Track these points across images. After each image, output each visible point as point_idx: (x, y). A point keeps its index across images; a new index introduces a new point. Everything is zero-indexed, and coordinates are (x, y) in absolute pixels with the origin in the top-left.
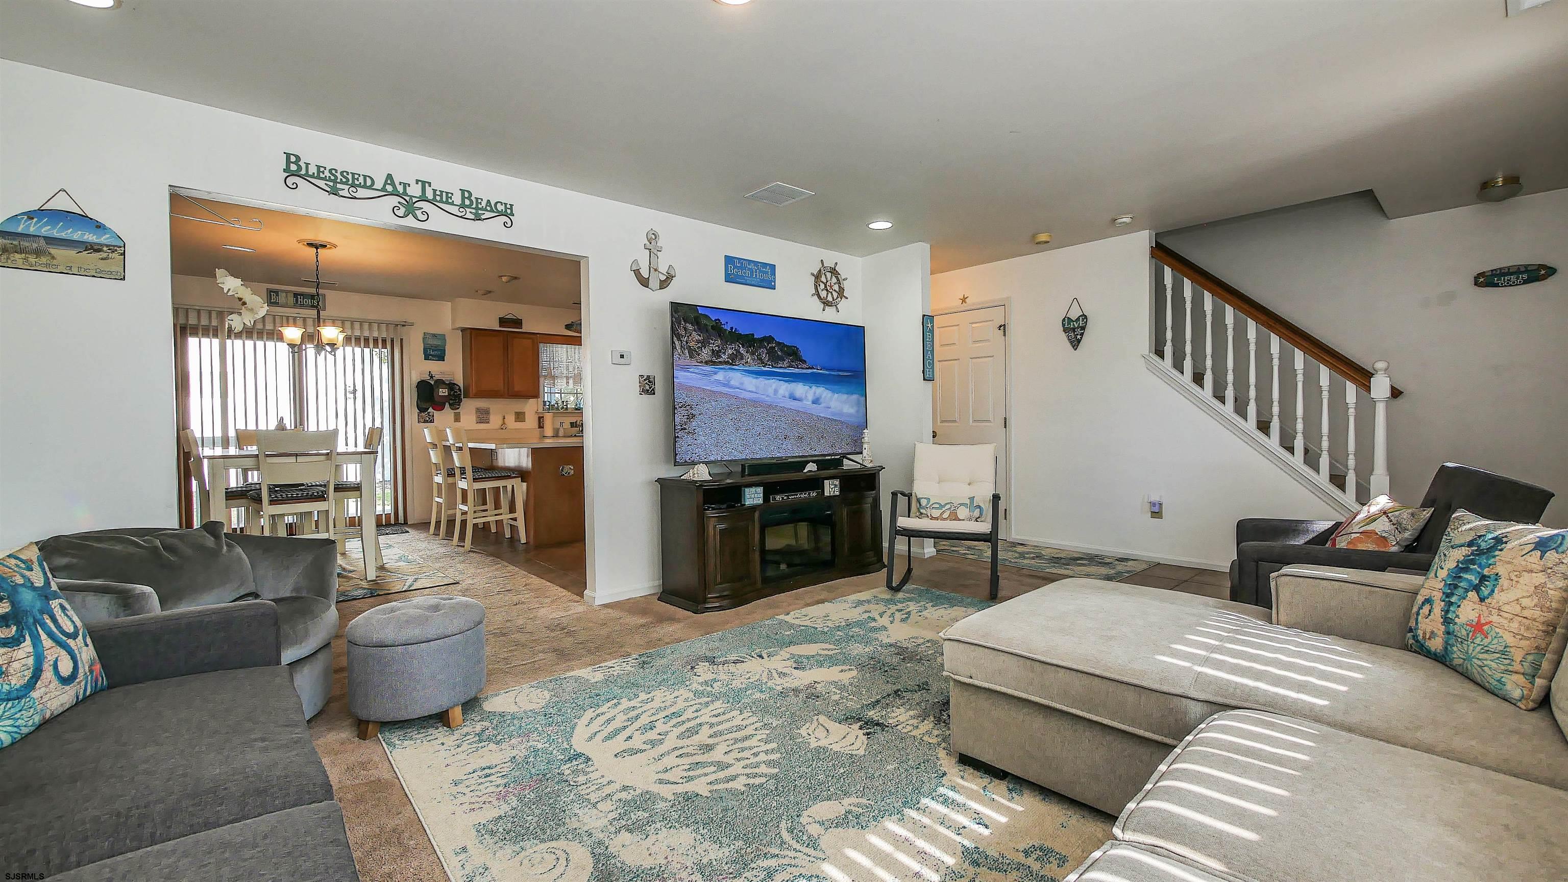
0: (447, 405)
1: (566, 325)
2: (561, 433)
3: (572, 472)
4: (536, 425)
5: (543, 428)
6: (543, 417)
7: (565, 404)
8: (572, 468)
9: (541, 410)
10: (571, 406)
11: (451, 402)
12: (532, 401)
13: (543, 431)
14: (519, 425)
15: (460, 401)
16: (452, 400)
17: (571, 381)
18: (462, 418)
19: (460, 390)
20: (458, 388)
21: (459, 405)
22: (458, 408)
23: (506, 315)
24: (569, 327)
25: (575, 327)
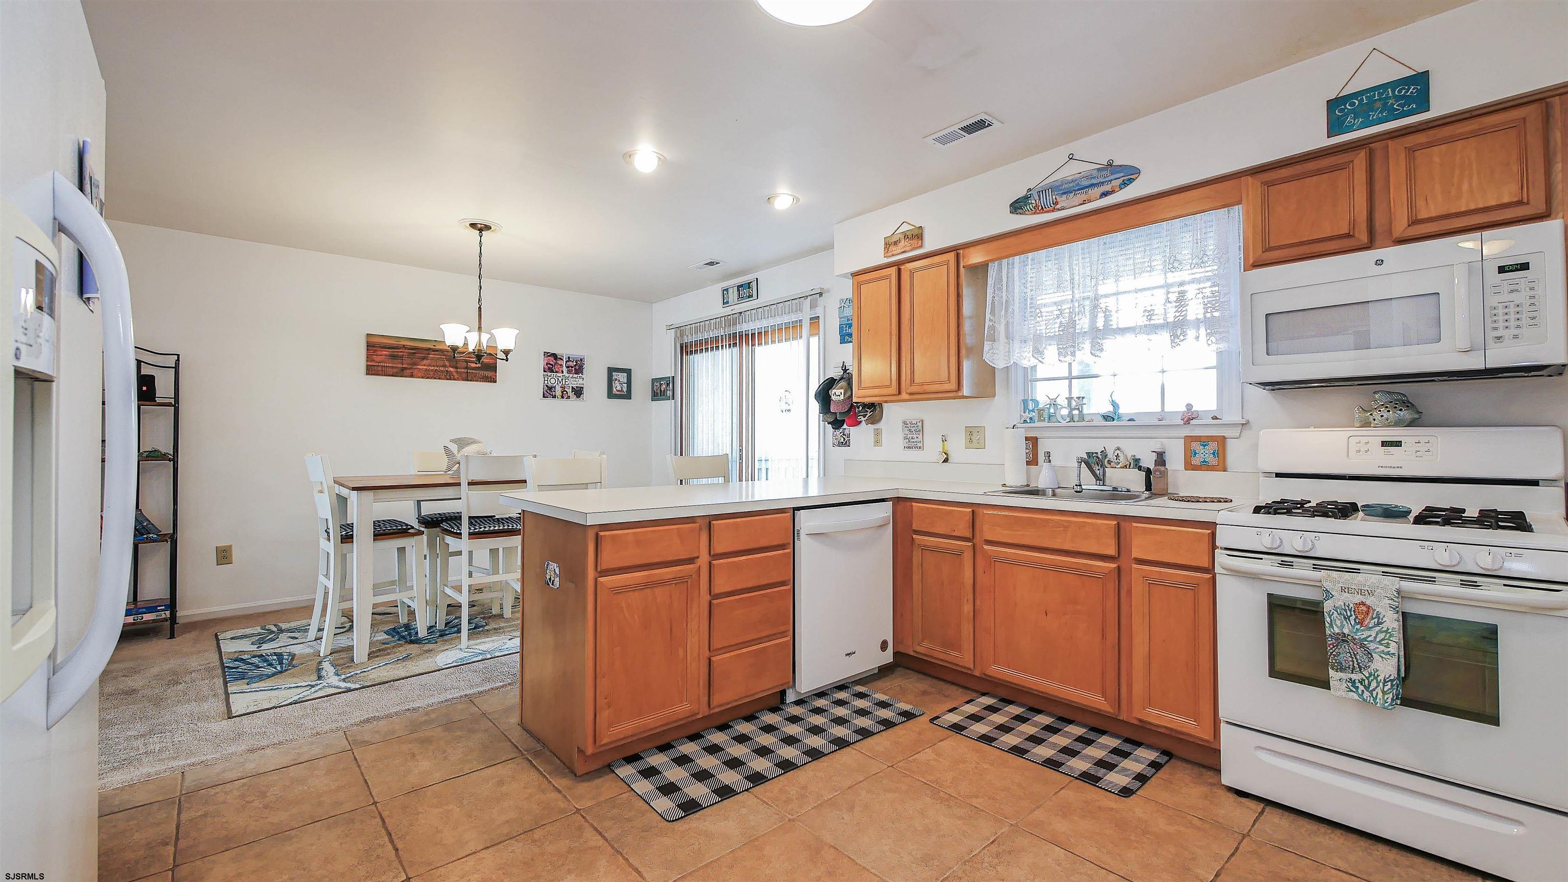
1: (1012, 204)
3: (558, 581)
8: (558, 570)
9: (1015, 422)
18: (884, 438)
23: (896, 231)
24: (1017, 206)
25: (1037, 201)
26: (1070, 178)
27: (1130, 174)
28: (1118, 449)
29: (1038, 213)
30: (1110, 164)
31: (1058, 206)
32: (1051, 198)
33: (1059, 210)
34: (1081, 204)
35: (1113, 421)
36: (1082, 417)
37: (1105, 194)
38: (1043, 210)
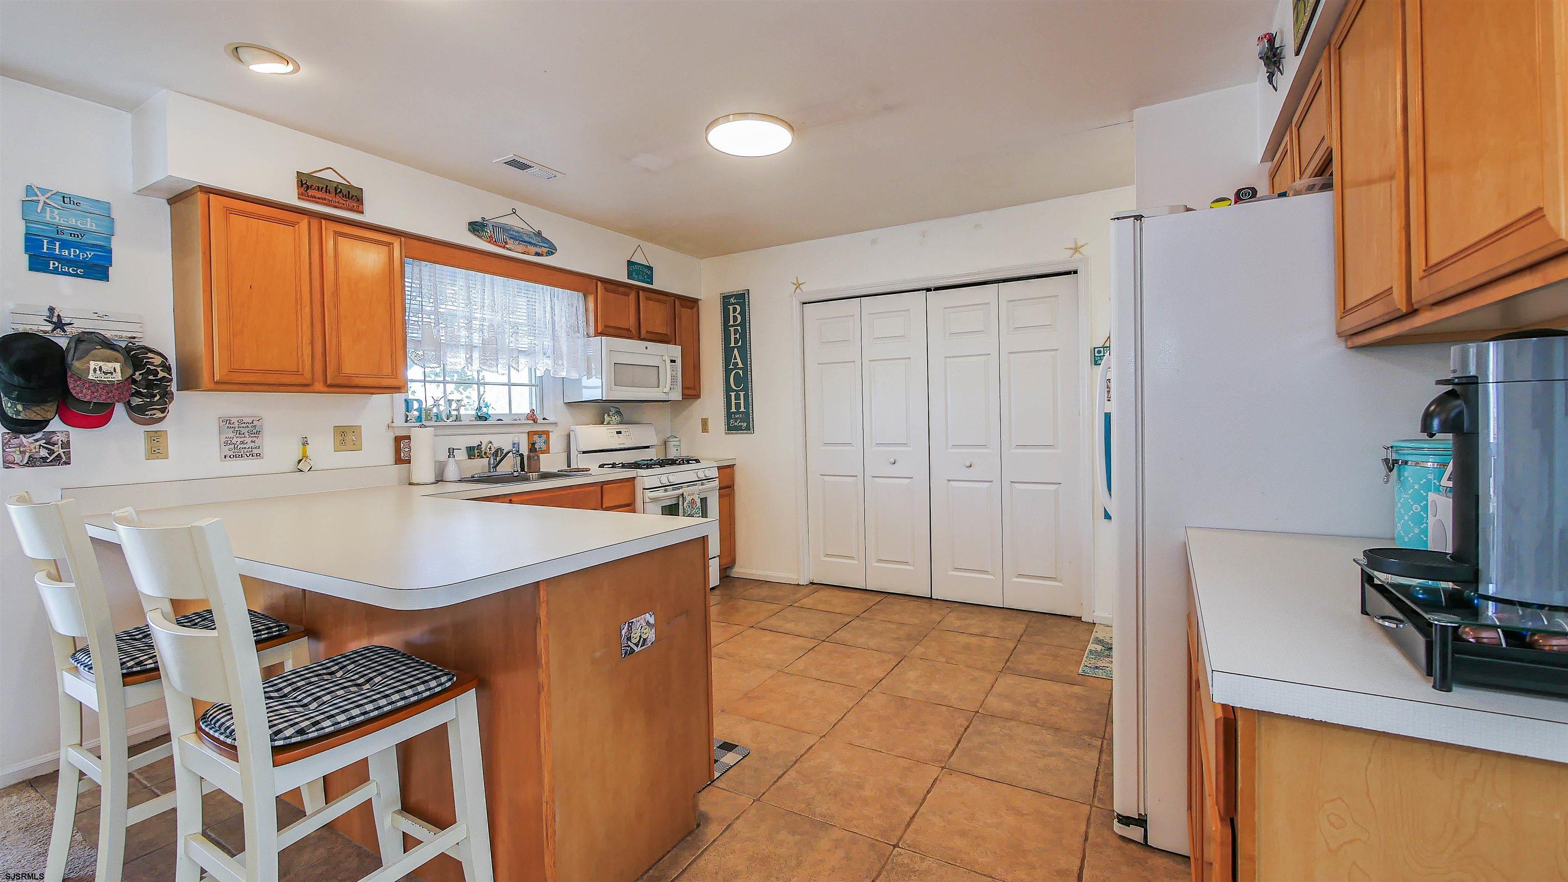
0: (120, 410)
1: (470, 224)
2: (452, 472)
3: (651, 635)
4: (390, 456)
5: (409, 462)
6: (408, 438)
7: (454, 406)
8: (652, 621)
9: (400, 421)
10: (468, 411)
11: (136, 401)
12: (380, 400)
13: (409, 472)
14: (346, 458)
15: (166, 396)
16: (138, 394)
17: (476, 355)
18: (172, 444)
19: (168, 369)
20: (158, 360)
21: (163, 411)
22: (161, 419)
23: (317, 171)
24: (476, 228)
25: (492, 233)
26: (516, 229)
27: (552, 250)
28: (491, 442)
29: (492, 243)
30: (539, 233)
31: (507, 246)
32: (502, 237)
33: (508, 249)
34: (523, 253)
35: (486, 420)
36: (458, 418)
37: (537, 254)
38: (495, 243)
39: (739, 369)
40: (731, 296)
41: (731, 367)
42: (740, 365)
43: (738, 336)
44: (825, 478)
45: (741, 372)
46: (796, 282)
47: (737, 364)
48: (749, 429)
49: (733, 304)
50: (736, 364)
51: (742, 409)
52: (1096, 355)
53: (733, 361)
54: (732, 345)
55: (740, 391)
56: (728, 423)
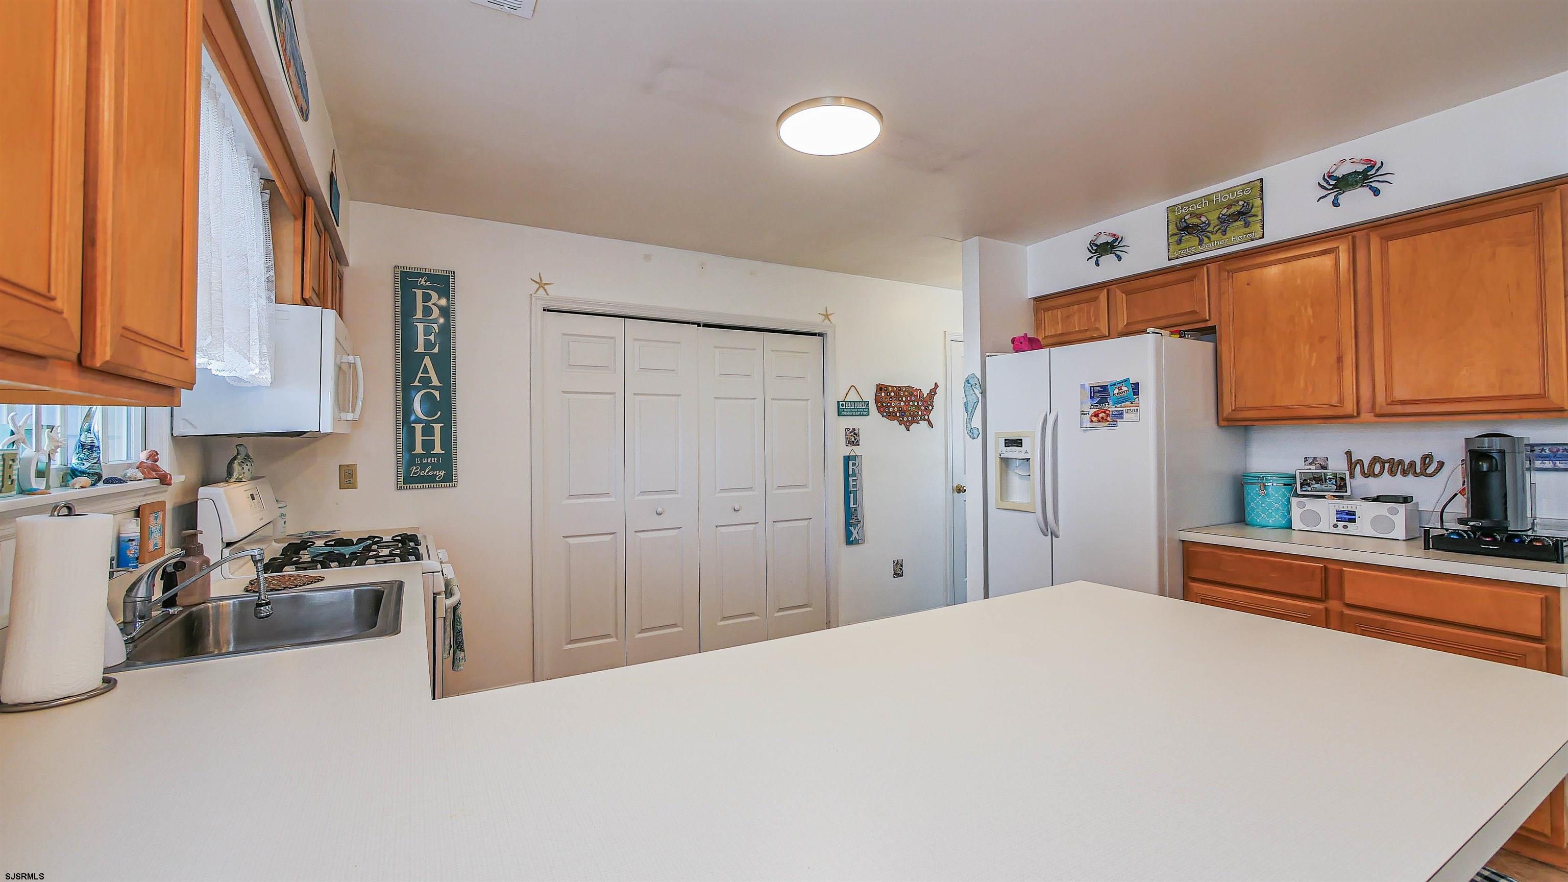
39: (435, 388)
40: (421, 275)
41: (416, 383)
42: (436, 382)
43: (432, 337)
44: (570, 540)
45: (437, 394)
46: (538, 280)
47: (430, 380)
48: (449, 479)
49: (421, 287)
50: (426, 382)
51: (438, 450)
52: (841, 407)
53: (420, 375)
54: (420, 349)
55: (436, 422)
56: (408, 471)
